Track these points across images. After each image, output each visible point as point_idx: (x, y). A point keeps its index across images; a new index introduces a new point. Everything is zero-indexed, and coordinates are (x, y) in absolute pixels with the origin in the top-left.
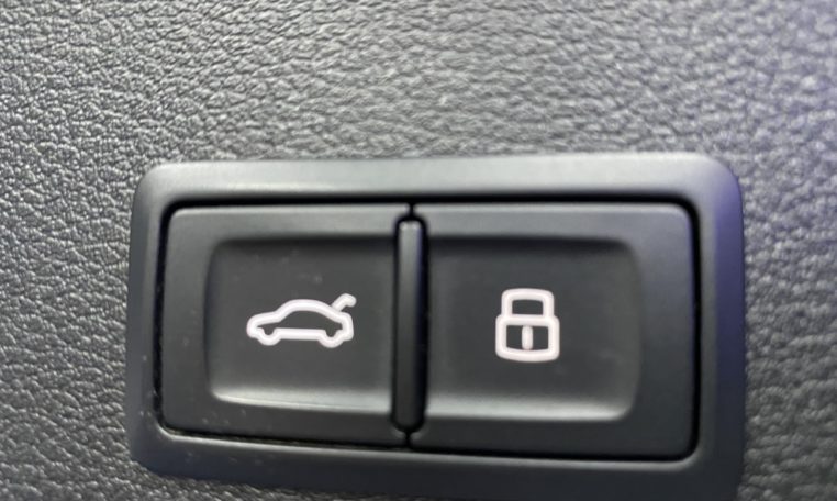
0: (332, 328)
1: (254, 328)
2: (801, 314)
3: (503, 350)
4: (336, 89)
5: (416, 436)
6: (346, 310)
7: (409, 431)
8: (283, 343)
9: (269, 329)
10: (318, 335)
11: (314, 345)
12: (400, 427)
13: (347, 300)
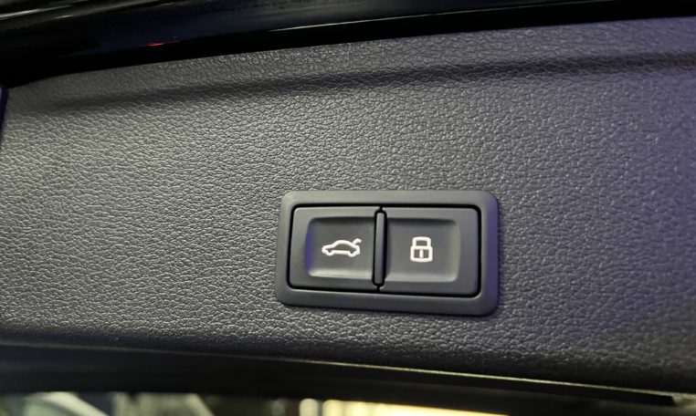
0: (352, 250)
1: (324, 250)
2: (517, 248)
3: (413, 258)
4: (355, 167)
5: (381, 288)
6: (357, 244)
7: (379, 285)
8: (335, 255)
9: (330, 250)
10: (348, 253)
11: (346, 256)
12: (375, 284)
13: (358, 240)
